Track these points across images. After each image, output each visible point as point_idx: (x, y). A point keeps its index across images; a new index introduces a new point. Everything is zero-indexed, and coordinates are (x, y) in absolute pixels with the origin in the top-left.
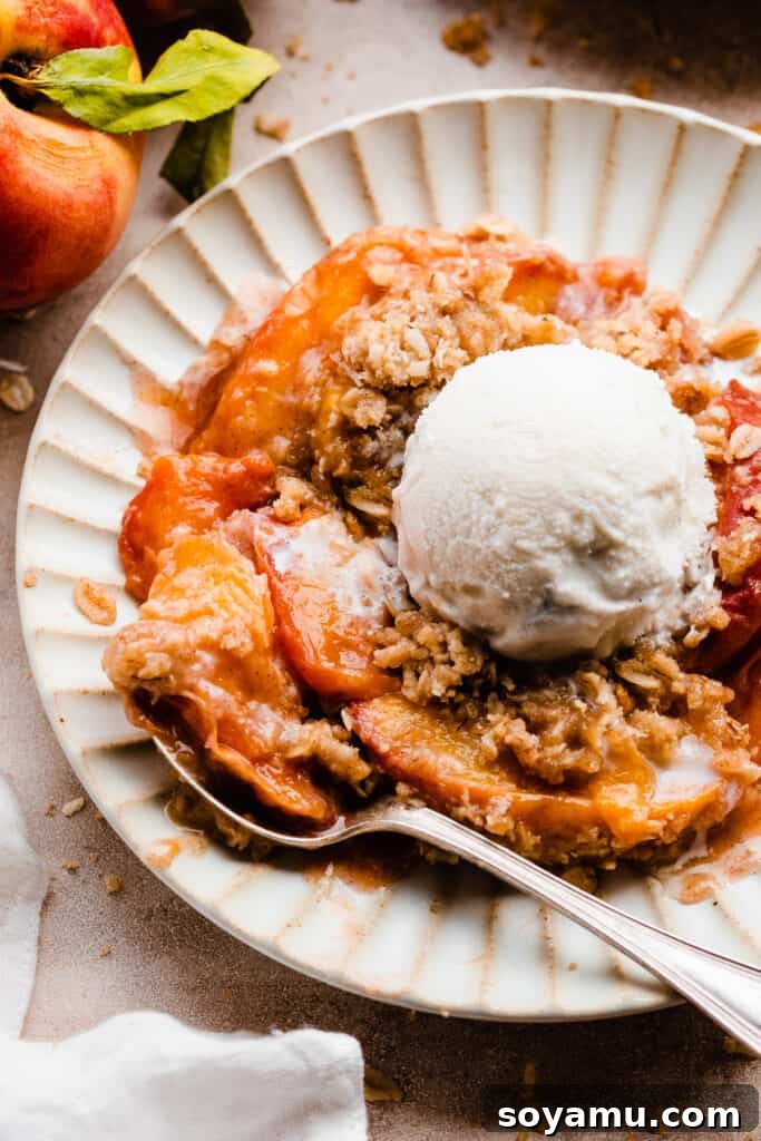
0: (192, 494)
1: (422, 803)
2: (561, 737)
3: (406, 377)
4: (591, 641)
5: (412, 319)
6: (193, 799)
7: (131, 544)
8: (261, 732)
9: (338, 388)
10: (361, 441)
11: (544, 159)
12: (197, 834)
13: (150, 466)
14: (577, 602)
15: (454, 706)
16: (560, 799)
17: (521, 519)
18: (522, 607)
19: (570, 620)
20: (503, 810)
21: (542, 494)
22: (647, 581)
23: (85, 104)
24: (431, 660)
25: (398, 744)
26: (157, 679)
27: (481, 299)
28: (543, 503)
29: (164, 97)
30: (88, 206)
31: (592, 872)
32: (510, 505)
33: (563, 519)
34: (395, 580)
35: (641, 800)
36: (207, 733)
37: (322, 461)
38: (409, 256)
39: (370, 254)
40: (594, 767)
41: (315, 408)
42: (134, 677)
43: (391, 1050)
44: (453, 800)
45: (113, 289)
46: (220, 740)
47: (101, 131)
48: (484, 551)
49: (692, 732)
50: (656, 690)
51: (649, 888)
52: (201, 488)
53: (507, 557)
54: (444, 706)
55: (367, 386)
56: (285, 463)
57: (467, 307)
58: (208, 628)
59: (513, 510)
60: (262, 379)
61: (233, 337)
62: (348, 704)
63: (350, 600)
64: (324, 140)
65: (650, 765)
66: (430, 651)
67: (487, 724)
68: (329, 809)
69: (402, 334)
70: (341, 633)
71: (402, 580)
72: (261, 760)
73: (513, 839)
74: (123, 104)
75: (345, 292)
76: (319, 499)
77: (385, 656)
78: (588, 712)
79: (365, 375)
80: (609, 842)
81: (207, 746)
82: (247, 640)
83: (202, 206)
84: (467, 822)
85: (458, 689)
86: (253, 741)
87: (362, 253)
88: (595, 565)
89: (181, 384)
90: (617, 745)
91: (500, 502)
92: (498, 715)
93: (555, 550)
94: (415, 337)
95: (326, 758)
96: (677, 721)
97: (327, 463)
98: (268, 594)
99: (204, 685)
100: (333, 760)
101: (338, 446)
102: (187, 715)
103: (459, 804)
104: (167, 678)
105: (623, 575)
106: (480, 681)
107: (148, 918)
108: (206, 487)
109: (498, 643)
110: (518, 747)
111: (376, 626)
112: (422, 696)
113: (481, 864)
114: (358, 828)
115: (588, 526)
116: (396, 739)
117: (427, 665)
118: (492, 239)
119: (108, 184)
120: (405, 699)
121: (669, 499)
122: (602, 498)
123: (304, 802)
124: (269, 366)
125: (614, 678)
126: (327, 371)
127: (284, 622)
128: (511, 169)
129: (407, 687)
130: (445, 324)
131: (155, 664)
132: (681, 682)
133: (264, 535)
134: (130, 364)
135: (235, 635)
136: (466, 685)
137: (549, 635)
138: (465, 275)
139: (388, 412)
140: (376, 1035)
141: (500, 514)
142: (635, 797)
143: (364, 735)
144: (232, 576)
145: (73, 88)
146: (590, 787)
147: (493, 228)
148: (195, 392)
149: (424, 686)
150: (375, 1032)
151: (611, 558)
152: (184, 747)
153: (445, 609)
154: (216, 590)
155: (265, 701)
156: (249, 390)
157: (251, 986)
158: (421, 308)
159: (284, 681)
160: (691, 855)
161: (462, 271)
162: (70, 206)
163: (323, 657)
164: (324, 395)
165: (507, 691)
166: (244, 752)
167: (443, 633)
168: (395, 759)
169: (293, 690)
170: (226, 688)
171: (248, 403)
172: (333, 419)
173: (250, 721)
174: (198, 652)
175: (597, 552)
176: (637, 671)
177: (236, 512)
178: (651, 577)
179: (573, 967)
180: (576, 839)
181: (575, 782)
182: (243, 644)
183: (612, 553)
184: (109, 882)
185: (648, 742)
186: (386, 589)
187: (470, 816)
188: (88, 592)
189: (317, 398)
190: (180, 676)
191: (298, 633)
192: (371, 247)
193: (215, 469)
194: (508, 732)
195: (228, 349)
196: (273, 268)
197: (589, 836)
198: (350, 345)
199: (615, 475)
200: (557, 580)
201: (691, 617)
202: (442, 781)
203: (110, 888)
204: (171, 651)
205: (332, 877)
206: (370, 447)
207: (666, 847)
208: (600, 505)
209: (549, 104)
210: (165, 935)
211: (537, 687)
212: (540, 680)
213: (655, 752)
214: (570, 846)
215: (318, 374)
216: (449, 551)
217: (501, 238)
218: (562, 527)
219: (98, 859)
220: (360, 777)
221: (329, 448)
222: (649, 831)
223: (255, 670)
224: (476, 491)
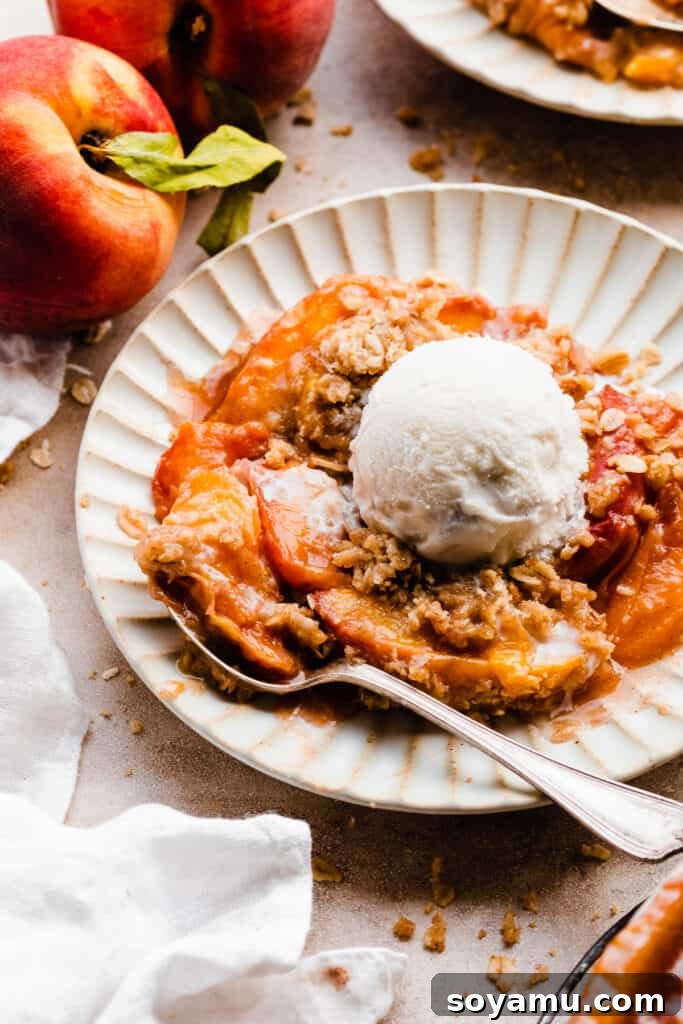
0: (206, 447)
1: (364, 661)
2: (466, 615)
3: (365, 367)
4: (491, 547)
5: (372, 328)
6: (196, 654)
7: (161, 484)
8: (247, 605)
9: (317, 375)
10: (331, 413)
11: (476, 233)
12: (199, 680)
13: (176, 433)
14: (478, 513)
15: (389, 593)
16: (464, 659)
17: (440, 449)
18: (439, 517)
19: (474, 527)
20: (422, 663)
21: (455, 432)
22: (531, 501)
23: (141, 169)
24: (374, 561)
25: (348, 618)
26: (173, 563)
27: (423, 317)
28: (457, 438)
29: (198, 169)
30: (139, 240)
31: (487, 718)
32: (432, 439)
33: (470, 450)
34: (351, 509)
35: (523, 663)
36: (207, 604)
37: (302, 428)
38: (374, 294)
39: (346, 289)
40: (489, 635)
41: (299, 389)
42: (156, 561)
43: (335, 847)
44: (386, 657)
45: (157, 310)
46: (218, 611)
47: (151, 189)
48: (412, 475)
49: (564, 619)
50: (537, 586)
51: (529, 731)
52: (213, 444)
53: (429, 478)
54: (382, 593)
55: (337, 373)
56: (276, 431)
57: (412, 323)
58: (211, 530)
59: (434, 444)
60: (261, 371)
61: (243, 347)
62: (312, 592)
63: (318, 522)
64: (316, 214)
65: (532, 639)
66: (373, 553)
67: (414, 606)
68: (295, 665)
69: (364, 337)
70: (310, 542)
71: (357, 510)
72: (247, 625)
73: (428, 686)
74: (167, 171)
75: (325, 313)
76: (300, 456)
77: (339, 558)
78: (486, 598)
79: (336, 365)
80: (499, 692)
81: (207, 613)
82: (239, 538)
83: (226, 255)
84: (395, 674)
85: (393, 581)
86: (241, 612)
87: (339, 289)
88: (493, 486)
89: (204, 380)
90: (508, 622)
91: (425, 437)
92: (421, 599)
93: (464, 474)
94: (373, 340)
95: (295, 627)
96: (553, 610)
97: (306, 430)
98: (257, 509)
99: (205, 568)
100: (299, 628)
101: (313, 416)
102: (194, 592)
103: (390, 660)
104: (179, 563)
105: (513, 494)
106: (408, 577)
107: (161, 751)
108: (216, 442)
109: (422, 547)
110: (434, 620)
111: (336, 540)
112: (367, 586)
113: (404, 703)
114: (316, 680)
115: (488, 456)
116: (347, 614)
117: (371, 564)
118: (435, 286)
119: (155, 227)
120: (354, 588)
121: (549, 445)
122: (498, 437)
123: (276, 657)
124: (268, 363)
125: (508, 578)
126: (309, 364)
127: (268, 531)
128: (452, 239)
129: (356, 580)
130: (396, 332)
131: (171, 552)
132: (557, 583)
133: (257, 475)
134: (167, 363)
135: (230, 533)
136: (398, 578)
137: (459, 540)
138: (412, 302)
139: (351, 393)
140: (325, 836)
141: (424, 447)
142: (519, 659)
143: (323, 612)
144: (232, 496)
145: (132, 157)
146: (487, 652)
147: (437, 278)
148: (214, 385)
149: (367, 580)
150: (324, 834)
151: (506, 482)
152: (189, 614)
153: (385, 523)
154: (220, 505)
155: (251, 584)
156: (252, 378)
157: (234, 800)
158: (378, 320)
159: (266, 573)
160: (561, 709)
161: (410, 300)
162: (126, 237)
163: (295, 557)
164: (306, 380)
165: (428, 583)
166: (234, 618)
167: (383, 541)
168: (344, 628)
169: (272, 581)
170: (223, 572)
171: (251, 389)
172: (311, 397)
173: (239, 597)
174: (203, 546)
175: (495, 477)
176: (524, 573)
177: (238, 461)
178: (534, 499)
179: (469, 781)
180: (475, 688)
181: (476, 647)
182: (236, 540)
183: (506, 478)
184: (133, 725)
185: (531, 622)
186: (345, 516)
187: (398, 669)
188: (127, 514)
189: (300, 382)
190: (189, 562)
191: (278, 540)
192: (346, 284)
193: (225, 432)
194: (428, 609)
195: (240, 356)
196: (275, 303)
197: (484, 686)
198: (326, 346)
199: (508, 420)
200: (465, 495)
201: (567, 539)
202: (378, 643)
203: (134, 730)
204: (184, 543)
205: (296, 716)
206: (337, 418)
207: (543, 700)
208: (498, 442)
209: (481, 194)
210: (173, 764)
211: (451, 581)
212: (453, 577)
213: (536, 630)
214: (472, 695)
215: (302, 366)
216: (387, 478)
217: (442, 286)
218: (469, 455)
219: (126, 709)
220: (318, 642)
221: (308, 418)
222: (529, 685)
223: (244, 561)
224: (408, 431)
